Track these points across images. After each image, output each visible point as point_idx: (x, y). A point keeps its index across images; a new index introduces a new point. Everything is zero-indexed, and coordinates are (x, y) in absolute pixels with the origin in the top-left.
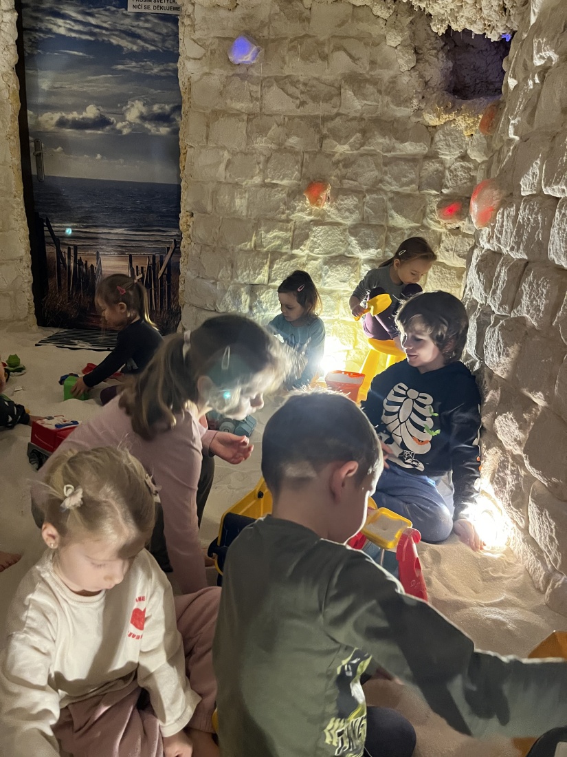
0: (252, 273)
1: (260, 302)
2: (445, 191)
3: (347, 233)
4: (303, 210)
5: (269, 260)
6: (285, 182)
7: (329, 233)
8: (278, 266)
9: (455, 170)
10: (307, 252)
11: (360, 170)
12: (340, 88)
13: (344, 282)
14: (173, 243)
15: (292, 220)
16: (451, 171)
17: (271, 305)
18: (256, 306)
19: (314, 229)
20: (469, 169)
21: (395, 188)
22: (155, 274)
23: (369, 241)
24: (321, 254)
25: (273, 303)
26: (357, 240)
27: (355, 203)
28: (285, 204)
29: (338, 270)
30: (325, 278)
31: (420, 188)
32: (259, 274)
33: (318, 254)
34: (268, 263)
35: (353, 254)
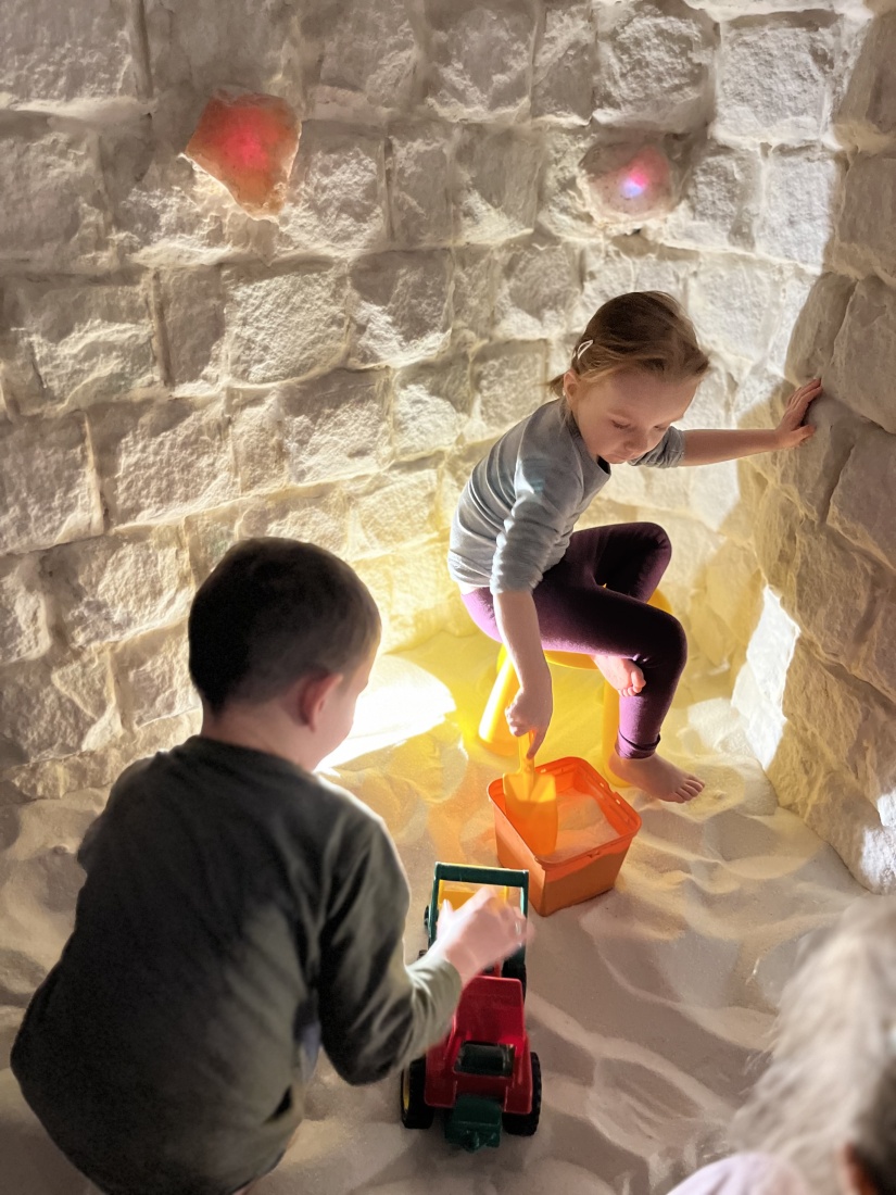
0: (34, 511)
1: (98, 607)
2: (604, 116)
3: (348, 291)
4: (185, 226)
5: (88, 442)
6: (82, 106)
7: (296, 299)
8: (133, 459)
9: (638, 42)
10: (226, 380)
11: (365, 45)
13: (360, 453)
15: (142, 269)
16: (622, 48)
17: (140, 600)
18: (81, 620)
19: (239, 295)
20: (686, 43)
21: (476, 111)
23: (424, 309)
24: (275, 379)
25: (144, 591)
27: (367, 177)
28: (97, 202)
29: (342, 424)
30: (301, 458)
31: (536, 109)
32: (68, 508)
33: (265, 380)
34: (91, 457)
35: (376, 359)
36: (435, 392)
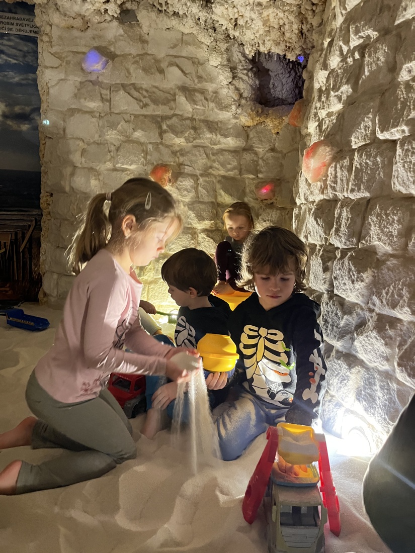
2: (260, 176)
3: (186, 208)
6: (133, 167)
9: (267, 159)
11: (193, 158)
12: (175, 95)
14: (34, 221)
16: (263, 160)
20: (278, 158)
21: (222, 172)
22: (18, 247)
23: (205, 214)
26: (195, 213)
27: (191, 184)
31: (240, 174)
35: (191, 225)
36: (208, 236)
